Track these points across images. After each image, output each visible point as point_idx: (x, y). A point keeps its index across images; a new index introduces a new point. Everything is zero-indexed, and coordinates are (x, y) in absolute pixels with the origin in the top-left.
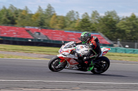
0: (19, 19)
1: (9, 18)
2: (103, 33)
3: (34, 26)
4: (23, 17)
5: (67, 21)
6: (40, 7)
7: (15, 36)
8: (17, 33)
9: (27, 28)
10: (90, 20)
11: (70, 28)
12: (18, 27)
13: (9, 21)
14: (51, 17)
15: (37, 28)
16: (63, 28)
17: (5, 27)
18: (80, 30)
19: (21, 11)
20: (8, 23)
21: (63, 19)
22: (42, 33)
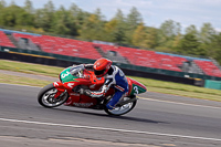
0: (84, 27)
1: (68, 26)
2: (217, 59)
3: (107, 41)
4: (91, 25)
5: (160, 35)
6: (120, 11)
7: (76, 55)
8: (80, 51)
9: (95, 42)
10: (197, 37)
11: (165, 48)
12: (82, 40)
13: (67, 30)
14: (136, 28)
15: (111, 44)
16: (153, 46)
17: (61, 39)
18: (180, 53)
19: (88, 15)
20: (67, 34)
21: (155, 33)
22: (119, 54)
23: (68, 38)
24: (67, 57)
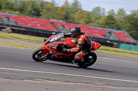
0: (45, 11)
1: (34, 10)
2: (127, 31)
3: (59, 19)
4: (49, 10)
5: (92, 16)
6: (67, 1)
7: (39, 28)
8: (42, 25)
9: (51, 20)
10: (115, 17)
11: (95, 24)
12: (43, 18)
13: (34, 12)
14: (76, 11)
15: (61, 21)
16: (87, 23)
17: (30, 18)
18: (104, 27)
19: (47, 3)
20: (34, 15)
21: (89, 14)
22: (66, 27)
23: (35, 18)
24: (34, 29)
